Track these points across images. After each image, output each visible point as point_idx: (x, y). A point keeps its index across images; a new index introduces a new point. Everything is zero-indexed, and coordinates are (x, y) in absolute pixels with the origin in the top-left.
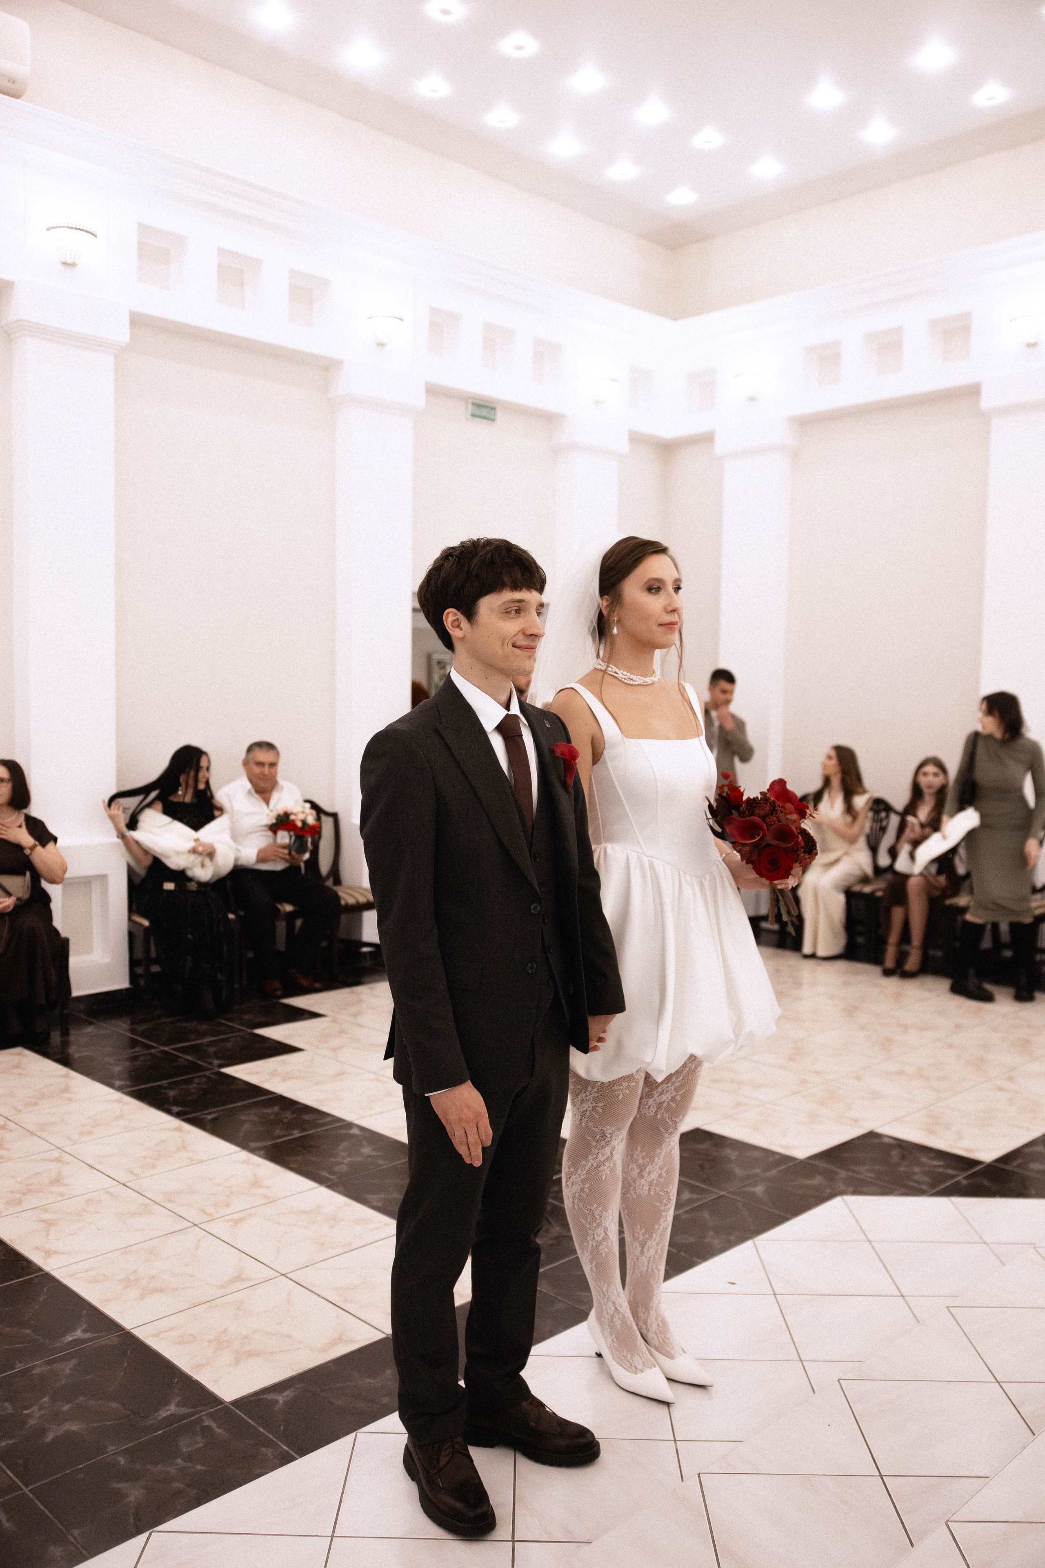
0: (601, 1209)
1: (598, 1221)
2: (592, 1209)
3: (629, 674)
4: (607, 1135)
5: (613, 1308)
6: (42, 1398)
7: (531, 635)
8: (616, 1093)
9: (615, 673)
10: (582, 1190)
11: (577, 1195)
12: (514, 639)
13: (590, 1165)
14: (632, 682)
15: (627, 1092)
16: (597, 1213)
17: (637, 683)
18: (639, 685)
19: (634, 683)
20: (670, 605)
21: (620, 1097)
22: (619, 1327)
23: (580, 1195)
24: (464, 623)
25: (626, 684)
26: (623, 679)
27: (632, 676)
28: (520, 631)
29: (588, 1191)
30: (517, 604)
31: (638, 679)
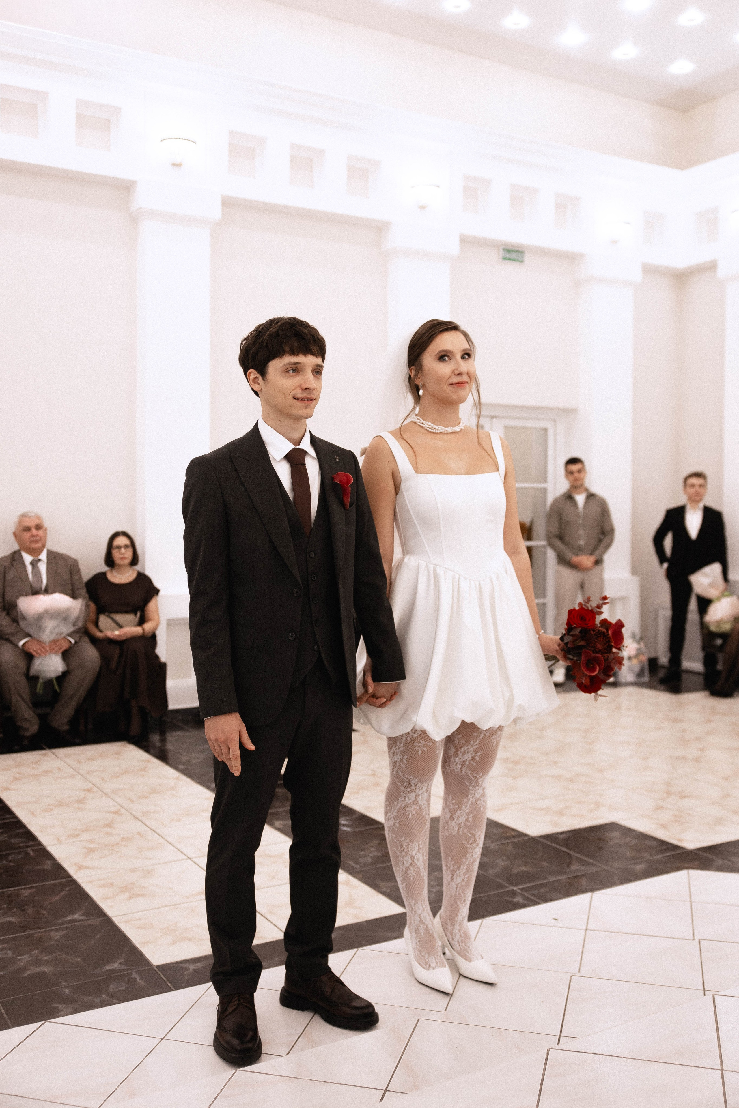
0: (408, 841)
1: (406, 850)
2: (401, 840)
3: (432, 425)
4: (412, 784)
5: (419, 919)
6: (33, 951)
7: (306, 389)
8: (416, 748)
9: (423, 424)
10: (394, 824)
11: (391, 828)
12: (294, 392)
13: (399, 806)
14: (434, 431)
15: (425, 749)
16: (405, 844)
17: (439, 431)
18: (440, 433)
19: (437, 431)
20: (457, 369)
21: (420, 753)
22: (422, 934)
23: (393, 829)
24: (260, 380)
25: (430, 432)
26: (428, 429)
27: (435, 426)
28: (298, 387)
29: (398, 825)
30: (294, 366)
31: (440, 429)
